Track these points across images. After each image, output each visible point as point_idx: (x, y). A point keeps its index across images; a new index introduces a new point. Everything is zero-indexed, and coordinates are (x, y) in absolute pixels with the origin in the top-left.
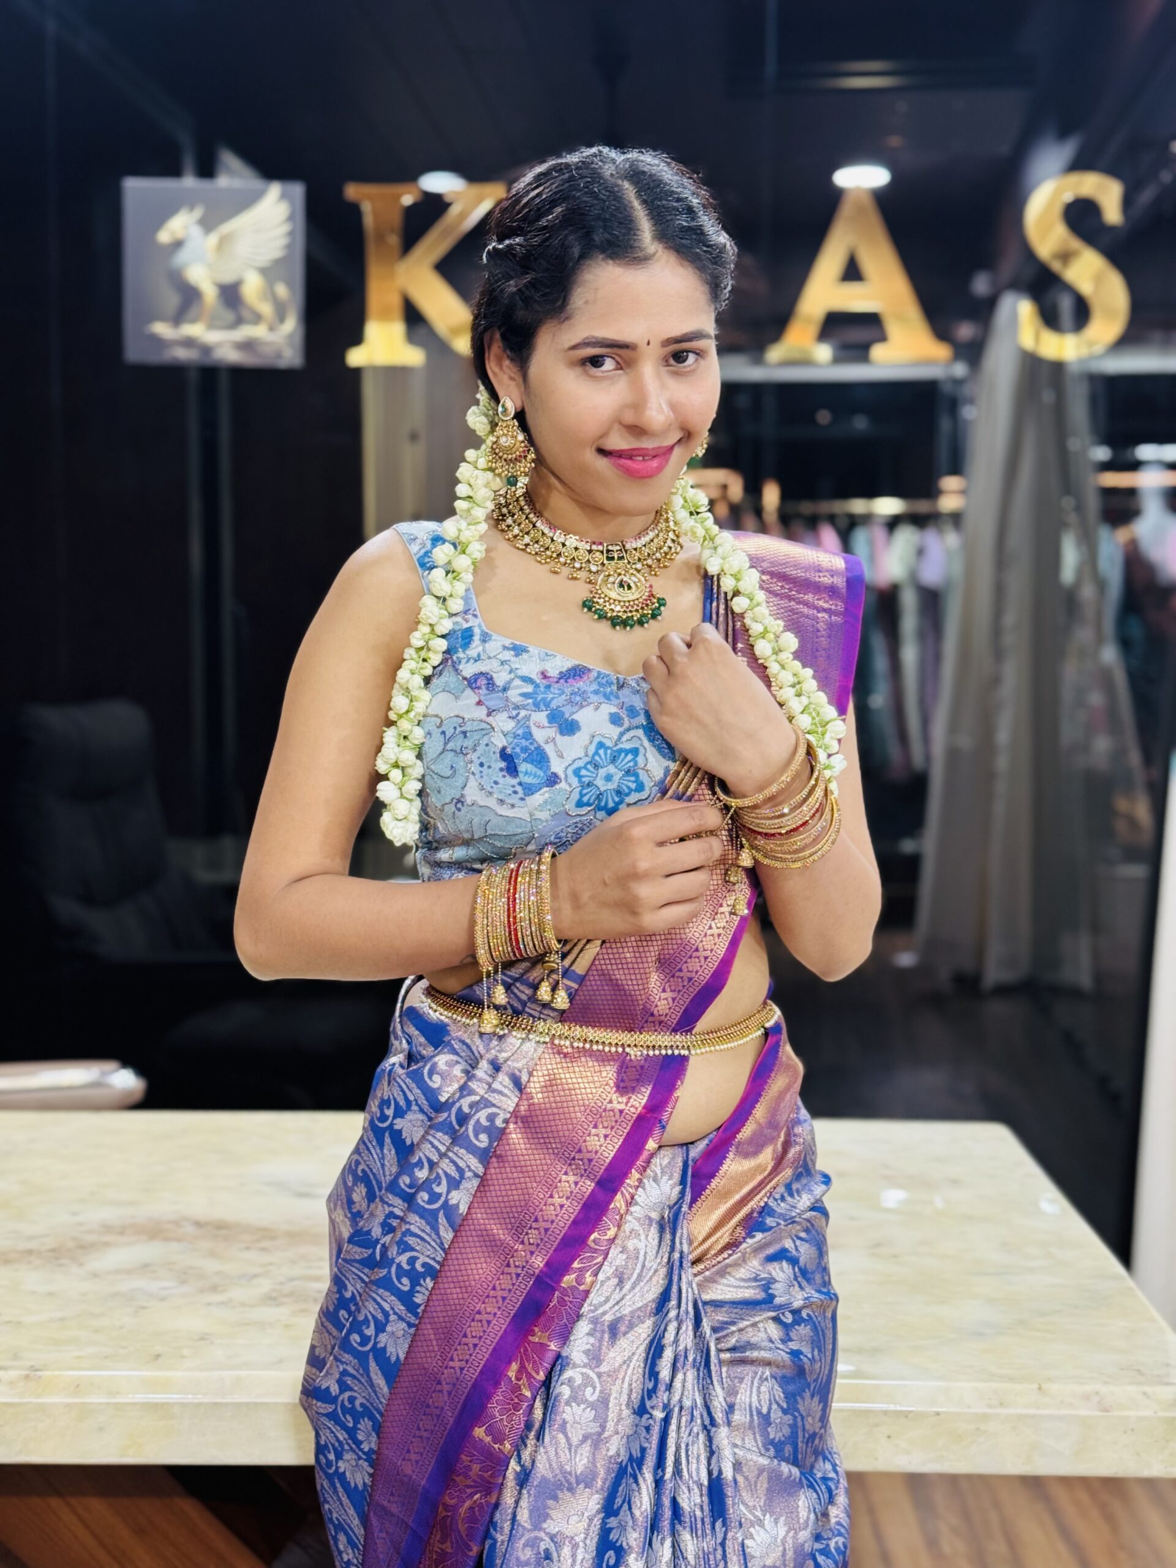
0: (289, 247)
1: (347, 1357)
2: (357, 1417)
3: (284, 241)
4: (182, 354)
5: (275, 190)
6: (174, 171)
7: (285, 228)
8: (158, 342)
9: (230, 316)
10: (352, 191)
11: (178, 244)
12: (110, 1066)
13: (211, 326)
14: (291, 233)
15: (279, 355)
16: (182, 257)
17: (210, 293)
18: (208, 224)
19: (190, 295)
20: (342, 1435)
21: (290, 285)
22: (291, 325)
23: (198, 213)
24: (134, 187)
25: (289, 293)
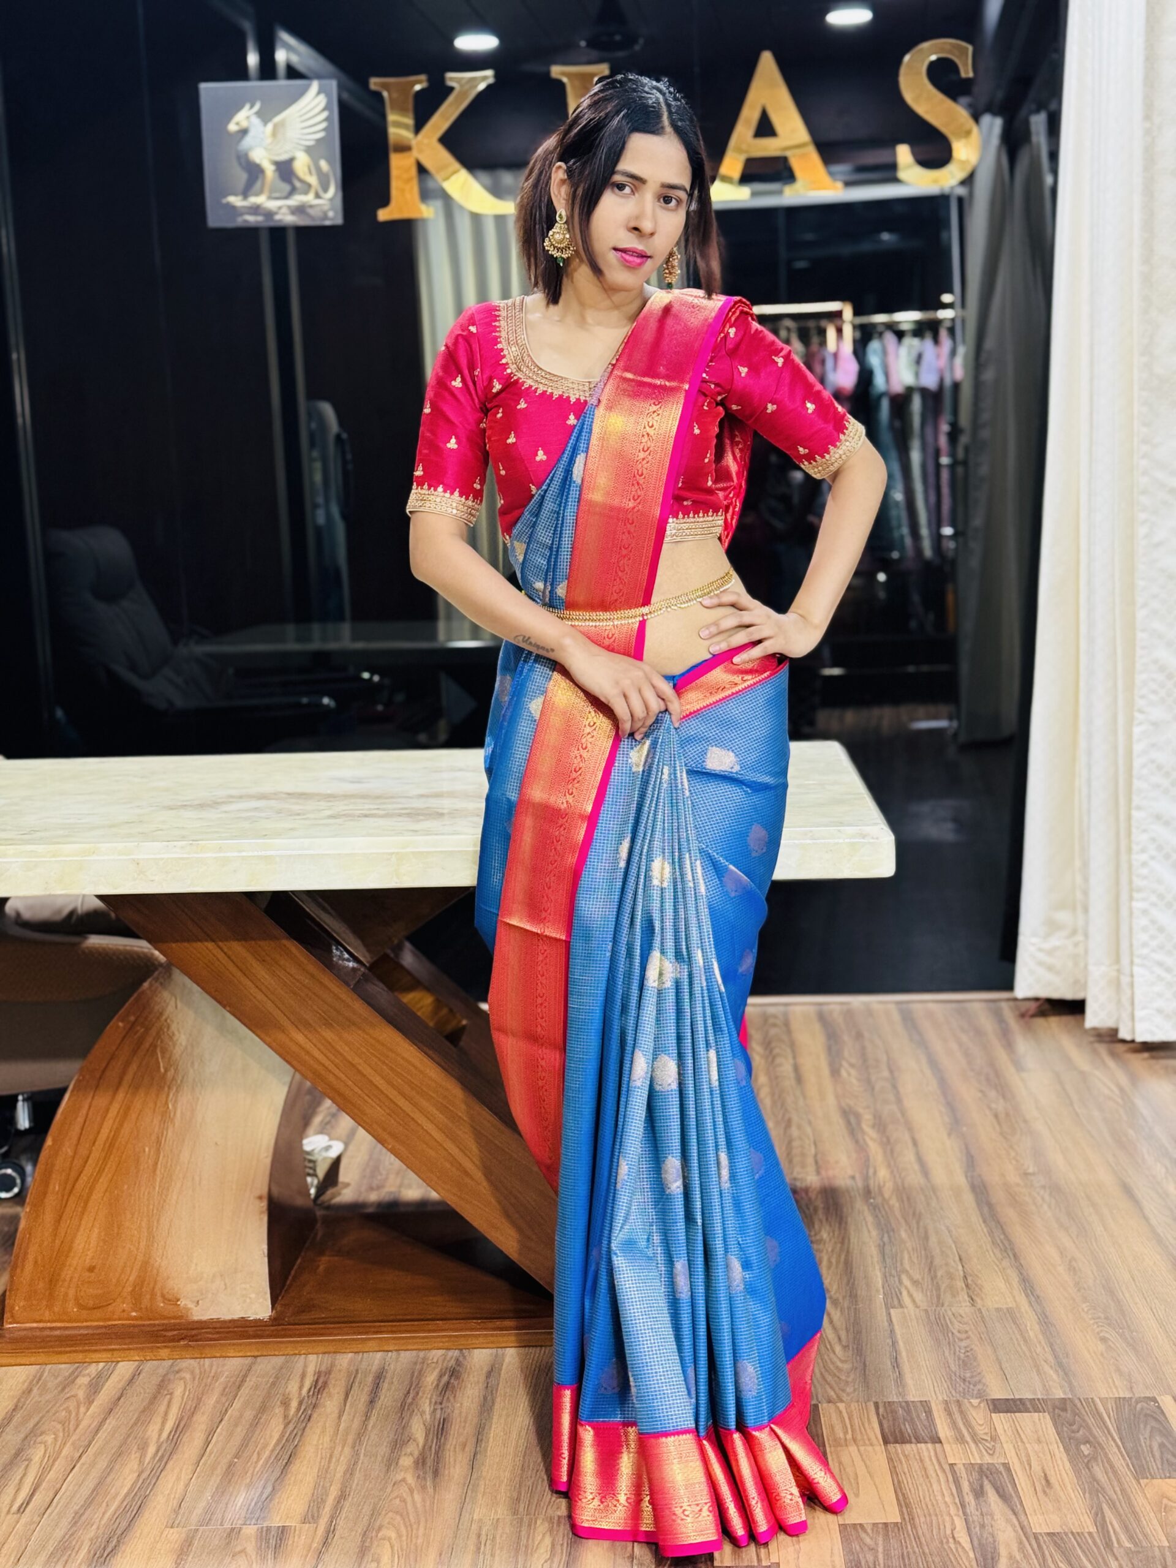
3: (324, 125)
4: (251, 219)
5: (314, 86)
7: (325, 114)
8: (232, 211)
9: (287, 188)
10: (374, 83)
11: (244, 132)
15: (325, 217)
16: (247, 142)
17: (270, 170)
19: (254, 172)
22: (333, 191)
23: (257, 107)
24: (207, 89)
25: (330, 166)
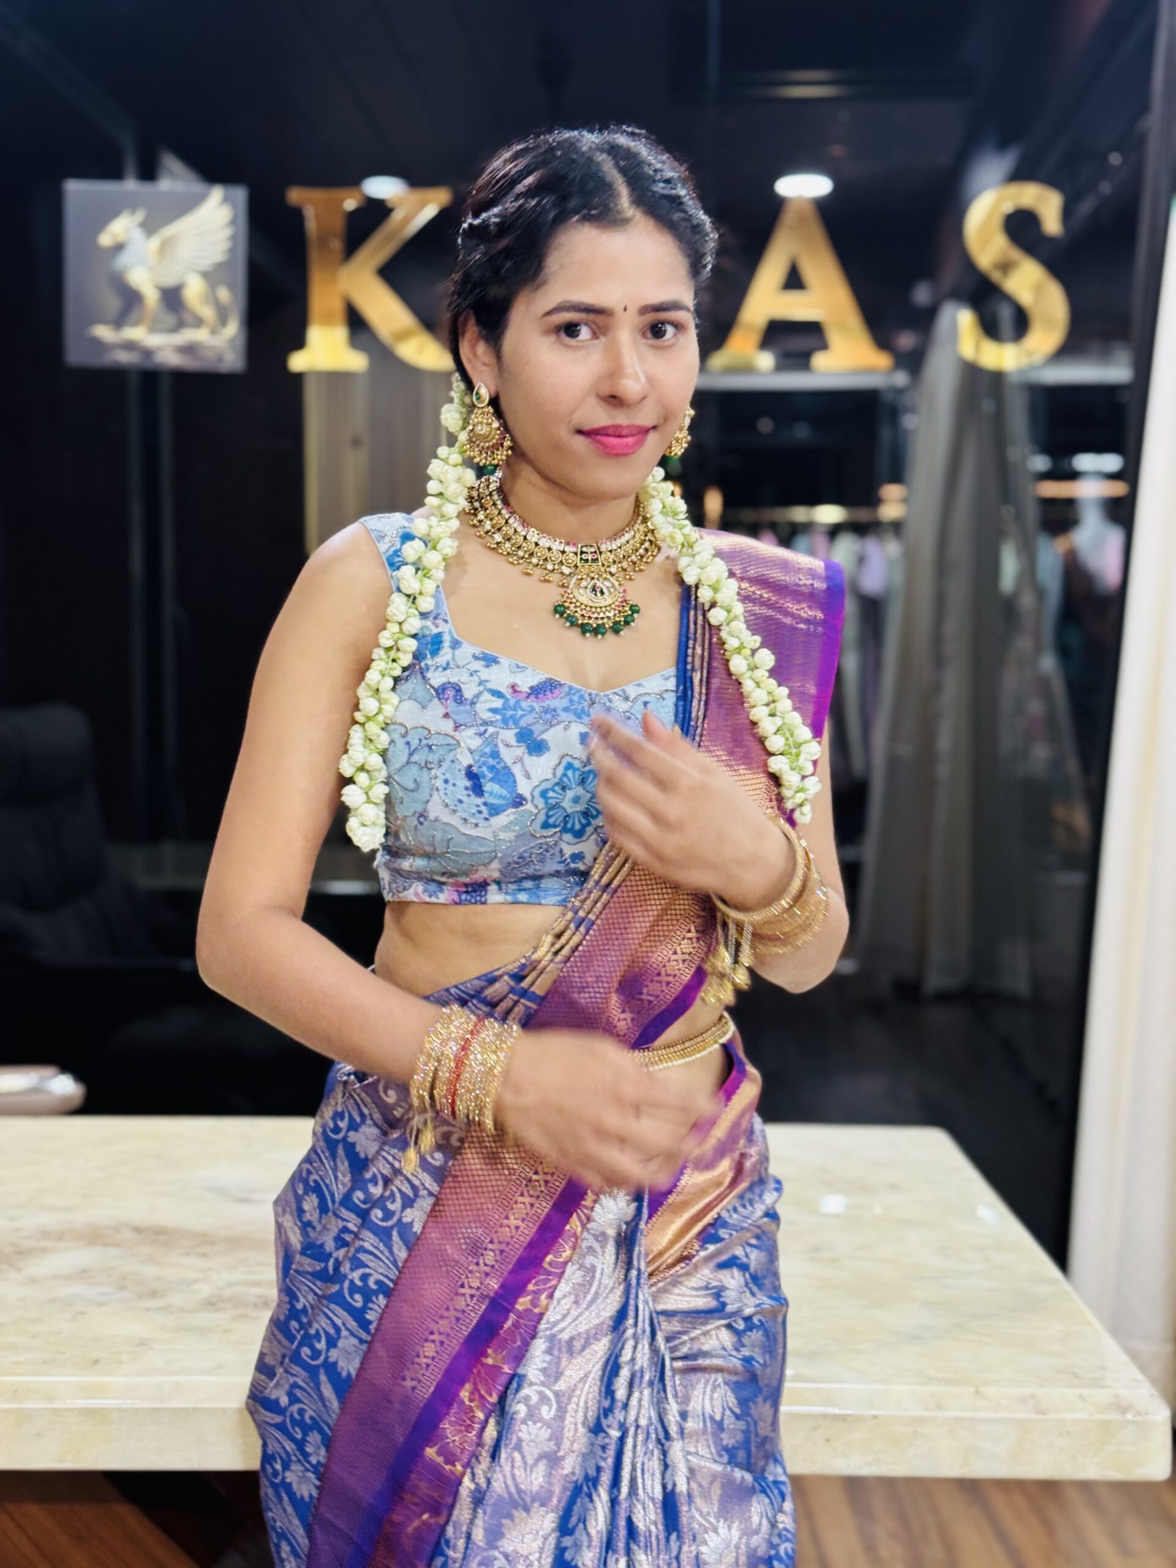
0: (232, 251)
1: (296, 1369)
2: (306, 1429)
3: (225, 246)
4: (124, 358)
5: (217, 194)
6: (115, 174)
7: (228, 232)
8: (99, 345)
9: (171, 320)
10: (295, 195)
11: (119, 247)
12: (47, 1071)
13: (153, 330)
14: (233, 238)
15: (220, 359)
16: (123, 260)
17: (151, 296)
18: (150, 227)
19: (131, 299)
20: (289, 1446)
21: (232, 288)
22: (233, 329)
23: (140, 216)
24: (75, 189)
25: (232, 296)
